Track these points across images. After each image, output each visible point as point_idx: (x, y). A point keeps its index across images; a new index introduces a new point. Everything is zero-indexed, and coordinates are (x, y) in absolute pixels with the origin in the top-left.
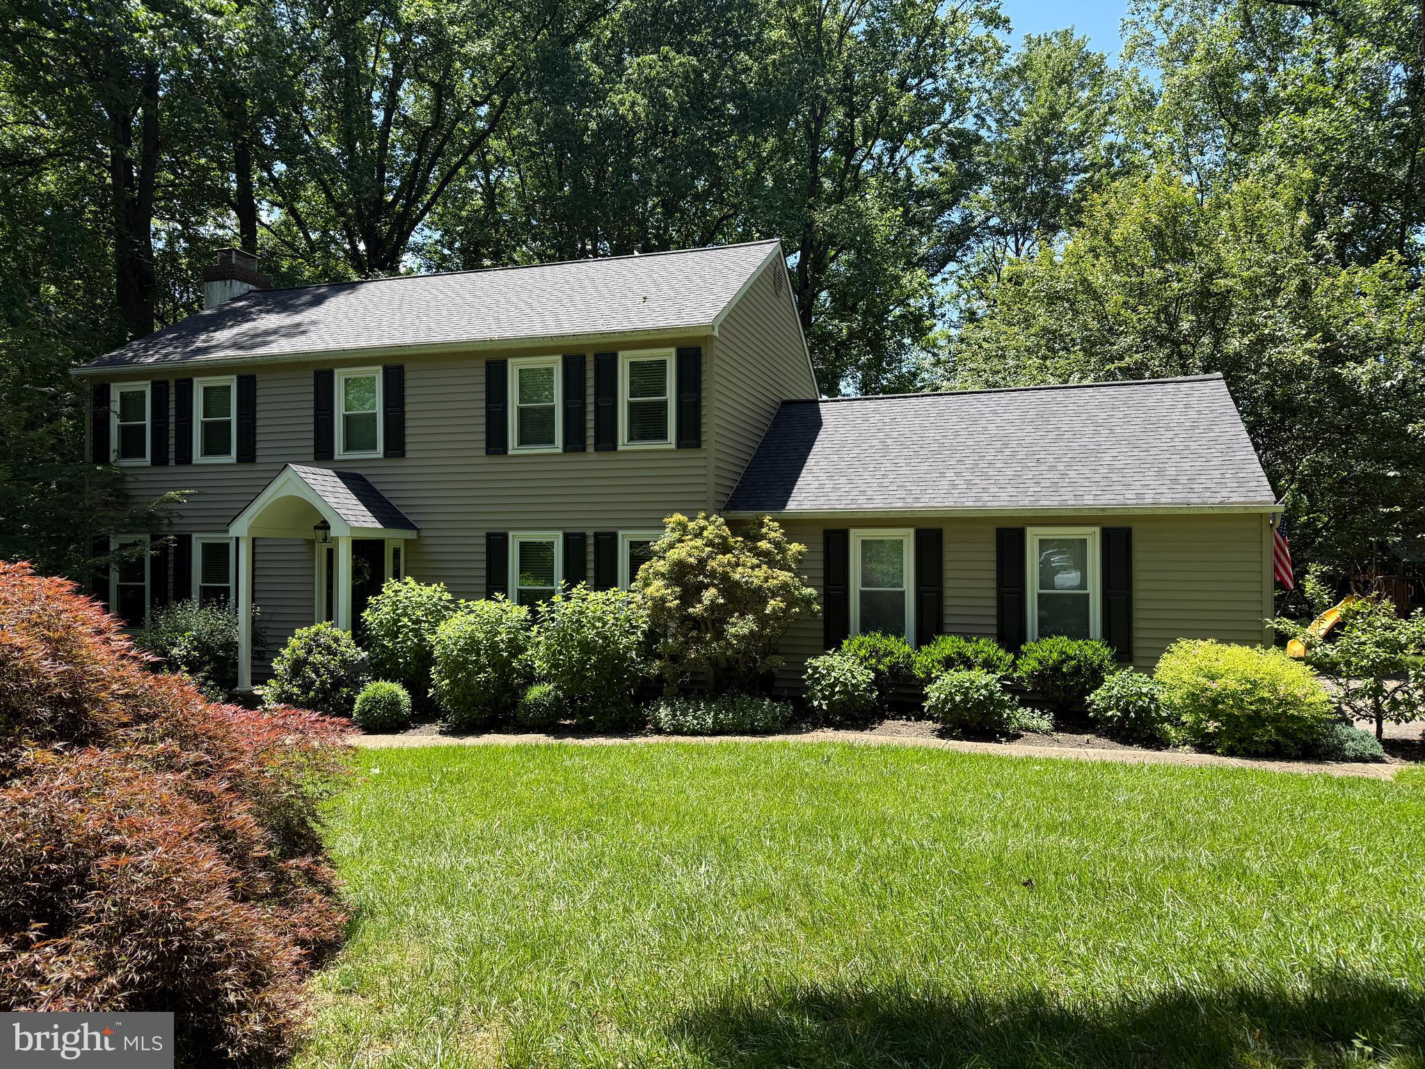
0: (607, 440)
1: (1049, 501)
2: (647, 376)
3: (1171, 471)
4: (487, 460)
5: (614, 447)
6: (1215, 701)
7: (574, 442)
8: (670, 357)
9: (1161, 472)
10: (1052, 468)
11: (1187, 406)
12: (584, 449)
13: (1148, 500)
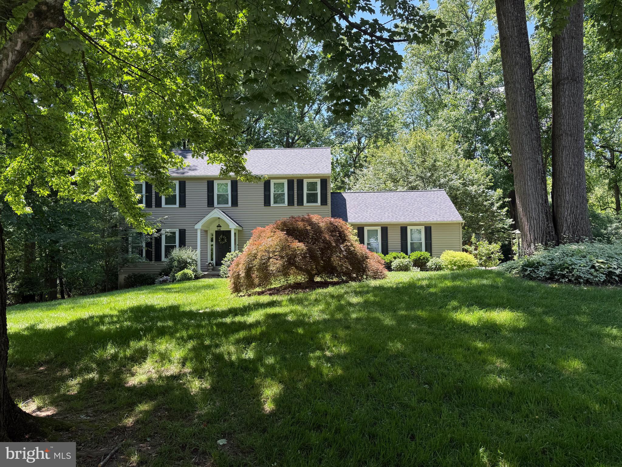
0: (301, 203)
1: (413, 220)
2: (312, 186)
3: (438, 213)
4: (264, 208)
5: (303, 205)
6: (455, 263)
7: (291, 203)
8: (319, 182)
9: (436, 213)
10: (411, 212)
11: (438, 197)
12: (293, 205)
13: (435, 219)
